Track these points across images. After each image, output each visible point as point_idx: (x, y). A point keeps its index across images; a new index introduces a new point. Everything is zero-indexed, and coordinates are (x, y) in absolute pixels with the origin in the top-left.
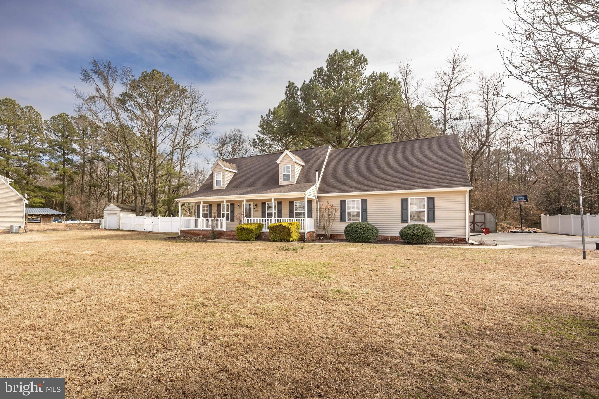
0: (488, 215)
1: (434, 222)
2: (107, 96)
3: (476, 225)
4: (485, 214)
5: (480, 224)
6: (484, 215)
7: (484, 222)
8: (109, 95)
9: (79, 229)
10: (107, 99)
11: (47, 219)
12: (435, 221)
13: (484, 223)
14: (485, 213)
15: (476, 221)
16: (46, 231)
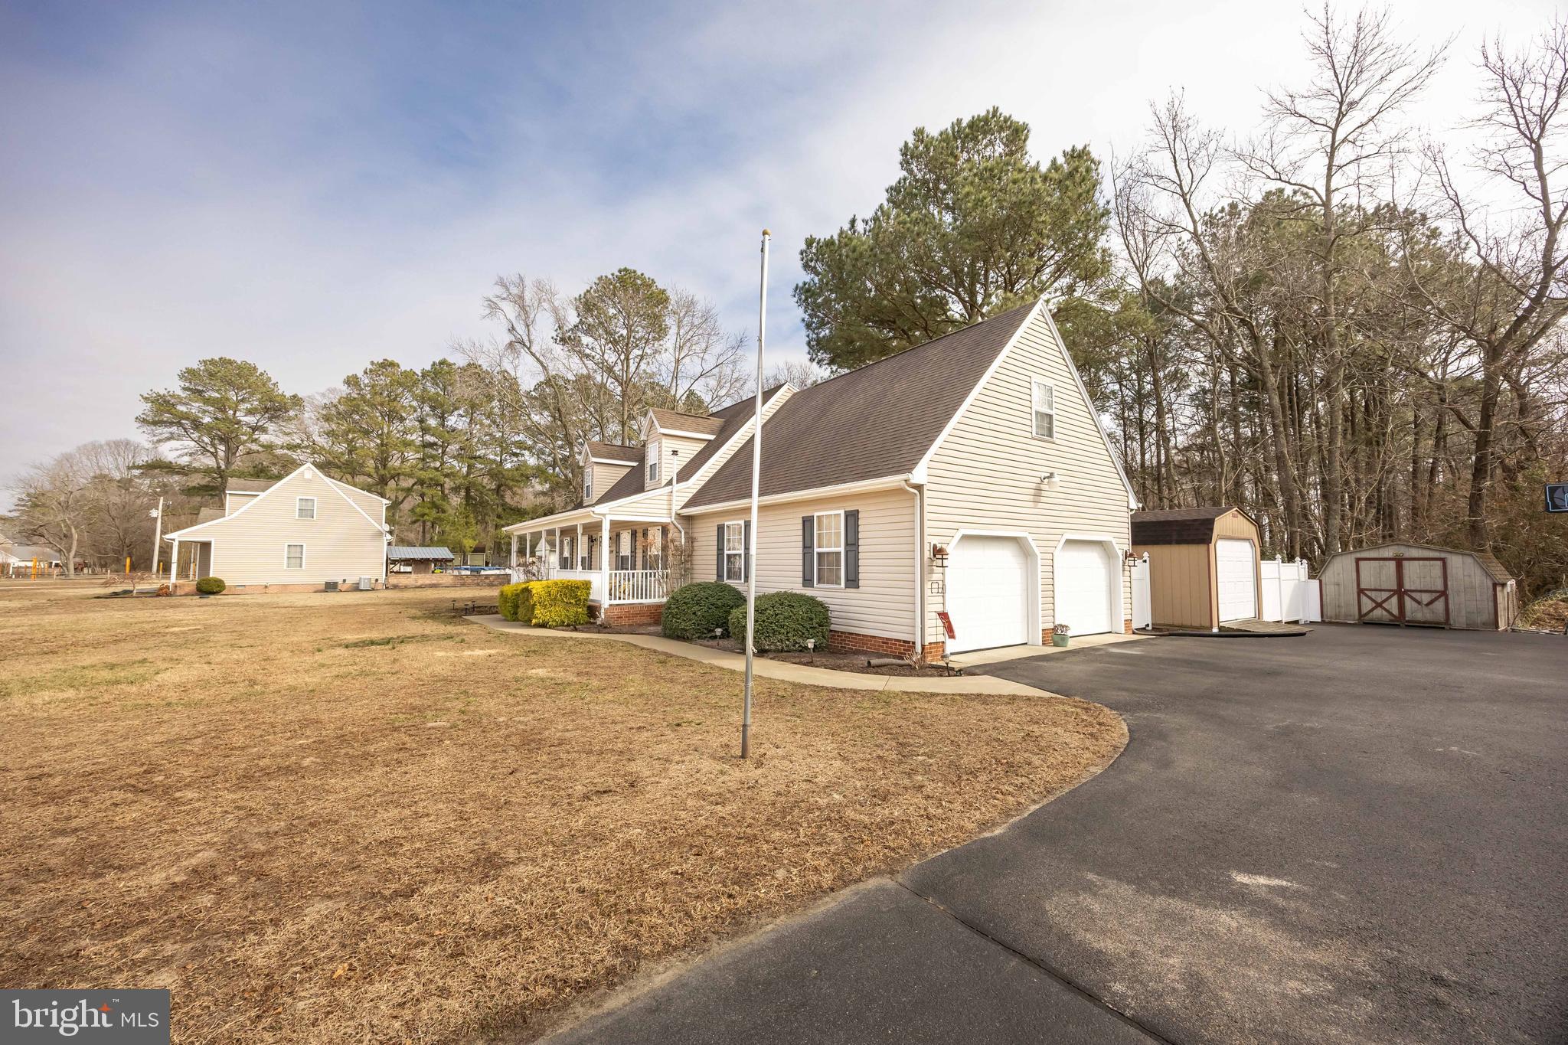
0: (1456, 561)
1: (858, 587)
2: (525, 338)
3: (1407, 598)
4: (1443, 560)
5: (1426, 598)
6: (1439, 563)
7: (1440, 587)
8: (528, 336)
9: (478, 585)
10: (528, 344)
11: (422, 566)
12: (861, 583)
13: (1444, 593)
14: (1443, 555)
15: (1407, 586)
16: (420, 587)
